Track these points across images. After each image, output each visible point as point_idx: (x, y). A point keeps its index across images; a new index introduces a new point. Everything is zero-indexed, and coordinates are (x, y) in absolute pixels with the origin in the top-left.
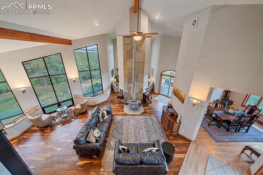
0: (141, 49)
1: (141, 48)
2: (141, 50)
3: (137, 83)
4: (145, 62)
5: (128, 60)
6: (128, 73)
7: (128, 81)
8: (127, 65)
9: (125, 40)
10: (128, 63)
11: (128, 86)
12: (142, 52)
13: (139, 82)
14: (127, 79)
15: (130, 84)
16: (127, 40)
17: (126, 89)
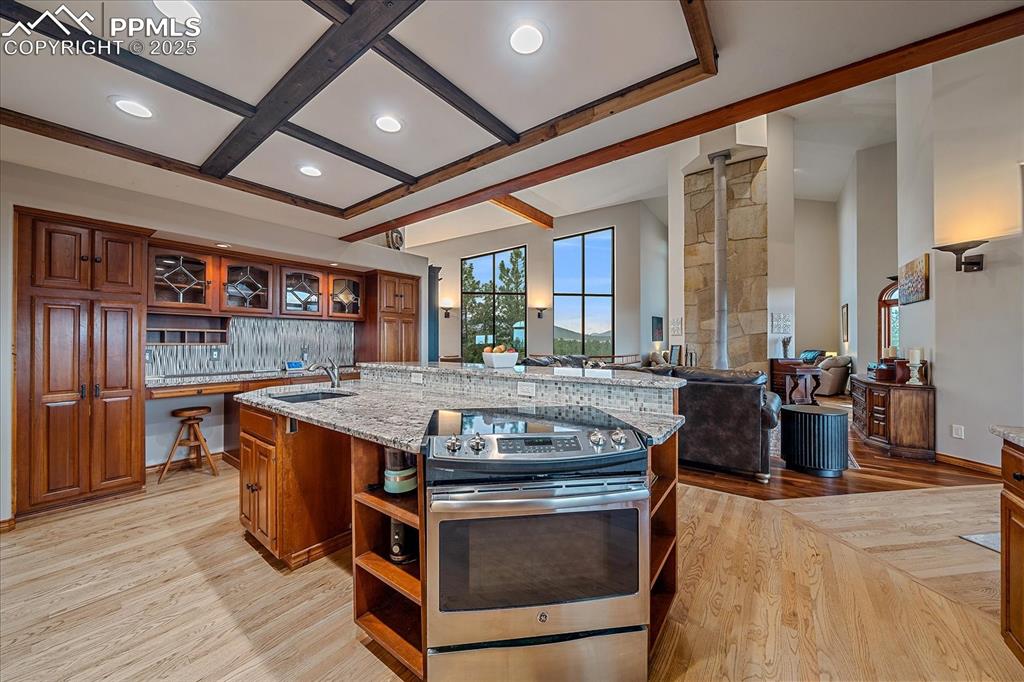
0: (747, 195)
1: (748, 193)
2: (750, 199)
3: (740, 315)
4: (768, 235)
5: (701, 238)
6: (702, 279)
7: (701, 309)
8: (696, 255)
9: (693, 182)
10: (702, 247)
11: (699, 328)
12: (755, 204)
13: (746, 309)
14: (696, 302)
15: (707, 322)
16: (699, 182)
17: (691, 340)
